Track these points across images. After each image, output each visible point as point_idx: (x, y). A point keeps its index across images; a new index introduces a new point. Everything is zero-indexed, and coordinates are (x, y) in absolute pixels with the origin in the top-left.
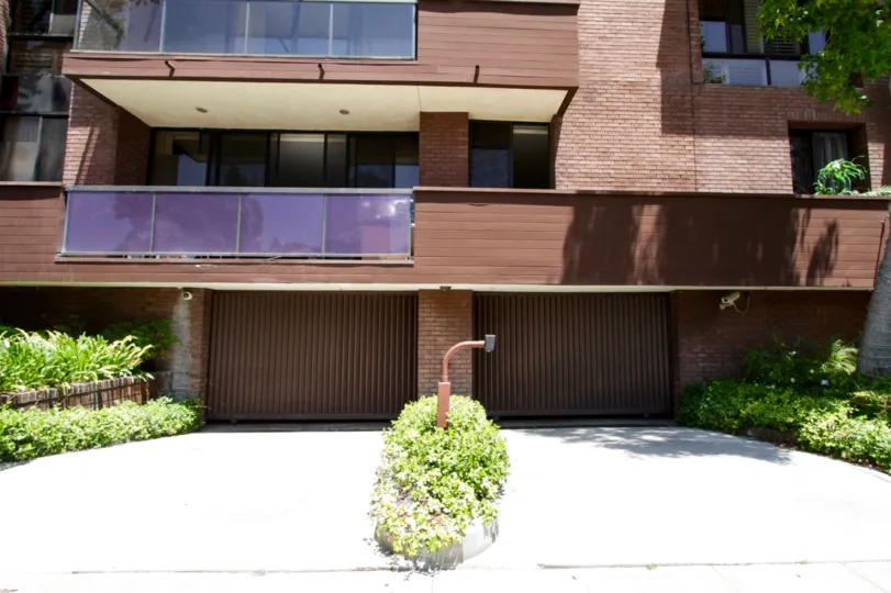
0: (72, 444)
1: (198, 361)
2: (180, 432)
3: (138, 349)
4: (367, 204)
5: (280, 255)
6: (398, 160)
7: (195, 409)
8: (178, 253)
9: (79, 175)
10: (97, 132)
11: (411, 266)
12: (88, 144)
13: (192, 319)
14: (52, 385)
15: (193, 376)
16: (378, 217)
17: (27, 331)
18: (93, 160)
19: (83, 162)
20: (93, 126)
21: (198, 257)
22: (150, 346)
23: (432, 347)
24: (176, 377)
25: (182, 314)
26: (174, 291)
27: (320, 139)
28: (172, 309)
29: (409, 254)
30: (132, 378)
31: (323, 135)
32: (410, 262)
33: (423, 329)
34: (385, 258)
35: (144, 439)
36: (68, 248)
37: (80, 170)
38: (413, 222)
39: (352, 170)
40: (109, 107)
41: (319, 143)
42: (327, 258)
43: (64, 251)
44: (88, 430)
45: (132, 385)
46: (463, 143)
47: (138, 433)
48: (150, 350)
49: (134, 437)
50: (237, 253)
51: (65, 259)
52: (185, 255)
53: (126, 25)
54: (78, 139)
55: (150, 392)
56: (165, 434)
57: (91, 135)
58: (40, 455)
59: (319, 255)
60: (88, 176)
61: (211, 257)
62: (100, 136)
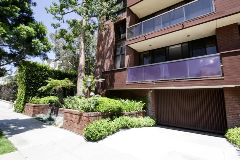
0: (136, 126)
1: (154, 108)
2: (153, 126)
3: (142, 104)
4: (201, 61)
5: (175, 79)
6: (207, 46)
7: (155, 121)
8: (148, 80)
9: (128, 65)
10: (130, 56)
11: (223, 79)
12: (129, 59)
13: (152, 97)
14: (129, 111)
15: (153, 111)
16: (207, 64)
17: (122, 99)
18: (130, 62)
19: (128, 62)
20: (130, 55)
21: (153, 81)
22: (145, 103)
23: (233, 108)
24: (149, 111)
25: (149, 95)
26: (148, 90)
27: (180, 46)
28: (147, 94)
29: (221, 75)
30: (142, 111)
31: (181, 44)
32: (222, 78)
33: (227, 102)
34: (211, 77)
35: (146, 127)
36: (128, 81)
37: (128, 64)
38: (221, 64)
39: (191, 52)
40: (132, 50)
41: (180, 47)
42: (190, 79)
43: (127, 82)
44: (138, 123)
45: (142, 113)
46: (237, 34)
47: (145, 125)
48: (144, 104)
49: (145, 126)
50: (164, 79)
51: (128, 84)
52: (150, 81)
53: (134, 32)
54: (127, 58)
55: (145, 115)
56: (150, 126)
57: (129, 57)
58: (131, 128)
59: (188, 78)
60: (129, 65)
61: (158, 81)
62: (131, 56)
